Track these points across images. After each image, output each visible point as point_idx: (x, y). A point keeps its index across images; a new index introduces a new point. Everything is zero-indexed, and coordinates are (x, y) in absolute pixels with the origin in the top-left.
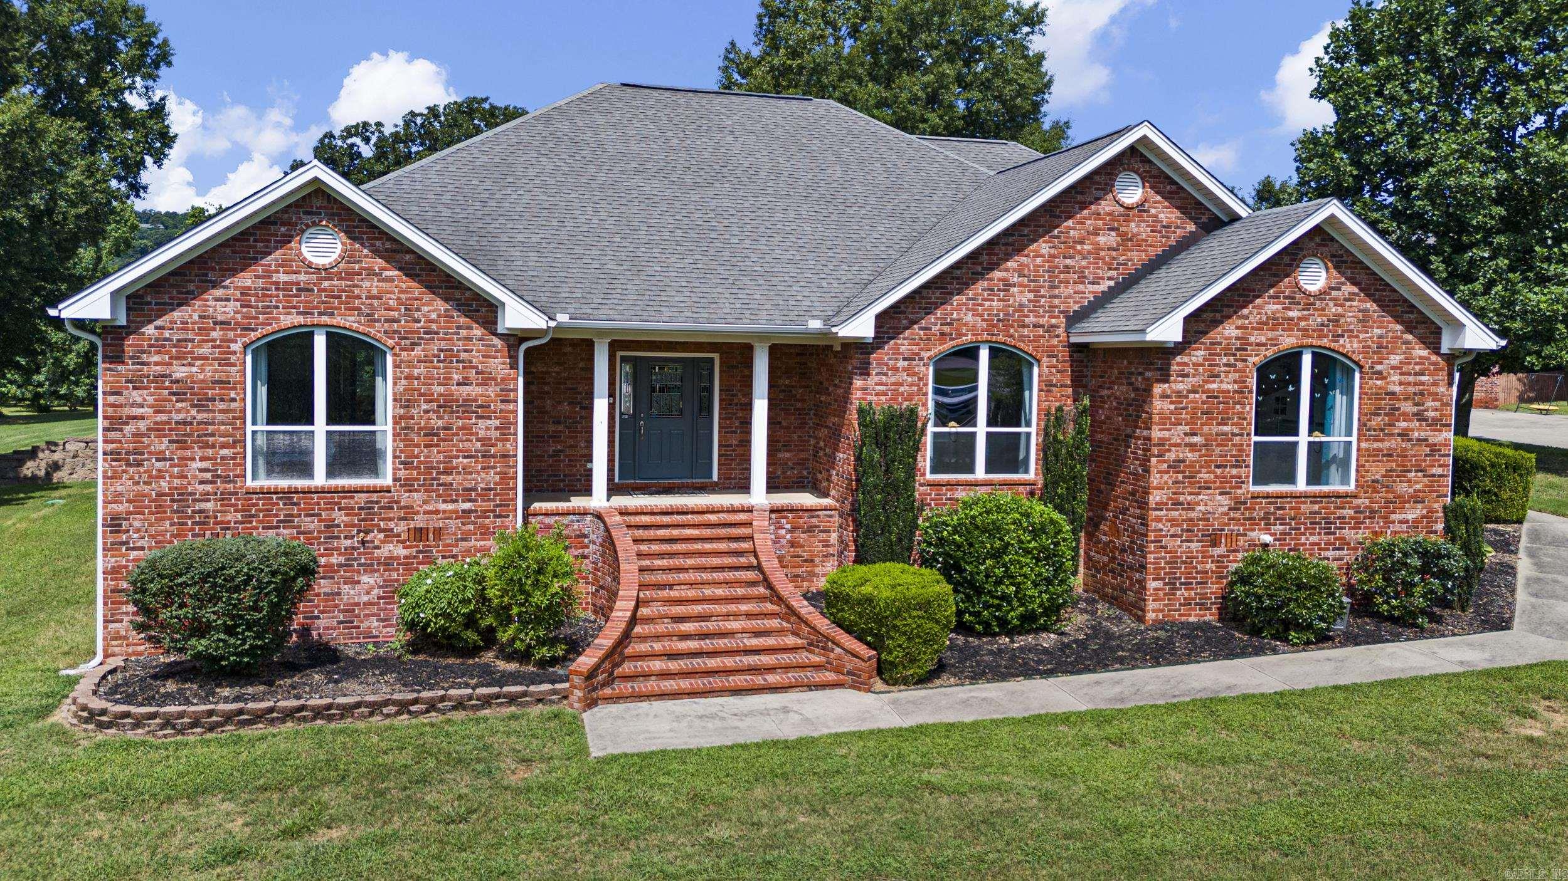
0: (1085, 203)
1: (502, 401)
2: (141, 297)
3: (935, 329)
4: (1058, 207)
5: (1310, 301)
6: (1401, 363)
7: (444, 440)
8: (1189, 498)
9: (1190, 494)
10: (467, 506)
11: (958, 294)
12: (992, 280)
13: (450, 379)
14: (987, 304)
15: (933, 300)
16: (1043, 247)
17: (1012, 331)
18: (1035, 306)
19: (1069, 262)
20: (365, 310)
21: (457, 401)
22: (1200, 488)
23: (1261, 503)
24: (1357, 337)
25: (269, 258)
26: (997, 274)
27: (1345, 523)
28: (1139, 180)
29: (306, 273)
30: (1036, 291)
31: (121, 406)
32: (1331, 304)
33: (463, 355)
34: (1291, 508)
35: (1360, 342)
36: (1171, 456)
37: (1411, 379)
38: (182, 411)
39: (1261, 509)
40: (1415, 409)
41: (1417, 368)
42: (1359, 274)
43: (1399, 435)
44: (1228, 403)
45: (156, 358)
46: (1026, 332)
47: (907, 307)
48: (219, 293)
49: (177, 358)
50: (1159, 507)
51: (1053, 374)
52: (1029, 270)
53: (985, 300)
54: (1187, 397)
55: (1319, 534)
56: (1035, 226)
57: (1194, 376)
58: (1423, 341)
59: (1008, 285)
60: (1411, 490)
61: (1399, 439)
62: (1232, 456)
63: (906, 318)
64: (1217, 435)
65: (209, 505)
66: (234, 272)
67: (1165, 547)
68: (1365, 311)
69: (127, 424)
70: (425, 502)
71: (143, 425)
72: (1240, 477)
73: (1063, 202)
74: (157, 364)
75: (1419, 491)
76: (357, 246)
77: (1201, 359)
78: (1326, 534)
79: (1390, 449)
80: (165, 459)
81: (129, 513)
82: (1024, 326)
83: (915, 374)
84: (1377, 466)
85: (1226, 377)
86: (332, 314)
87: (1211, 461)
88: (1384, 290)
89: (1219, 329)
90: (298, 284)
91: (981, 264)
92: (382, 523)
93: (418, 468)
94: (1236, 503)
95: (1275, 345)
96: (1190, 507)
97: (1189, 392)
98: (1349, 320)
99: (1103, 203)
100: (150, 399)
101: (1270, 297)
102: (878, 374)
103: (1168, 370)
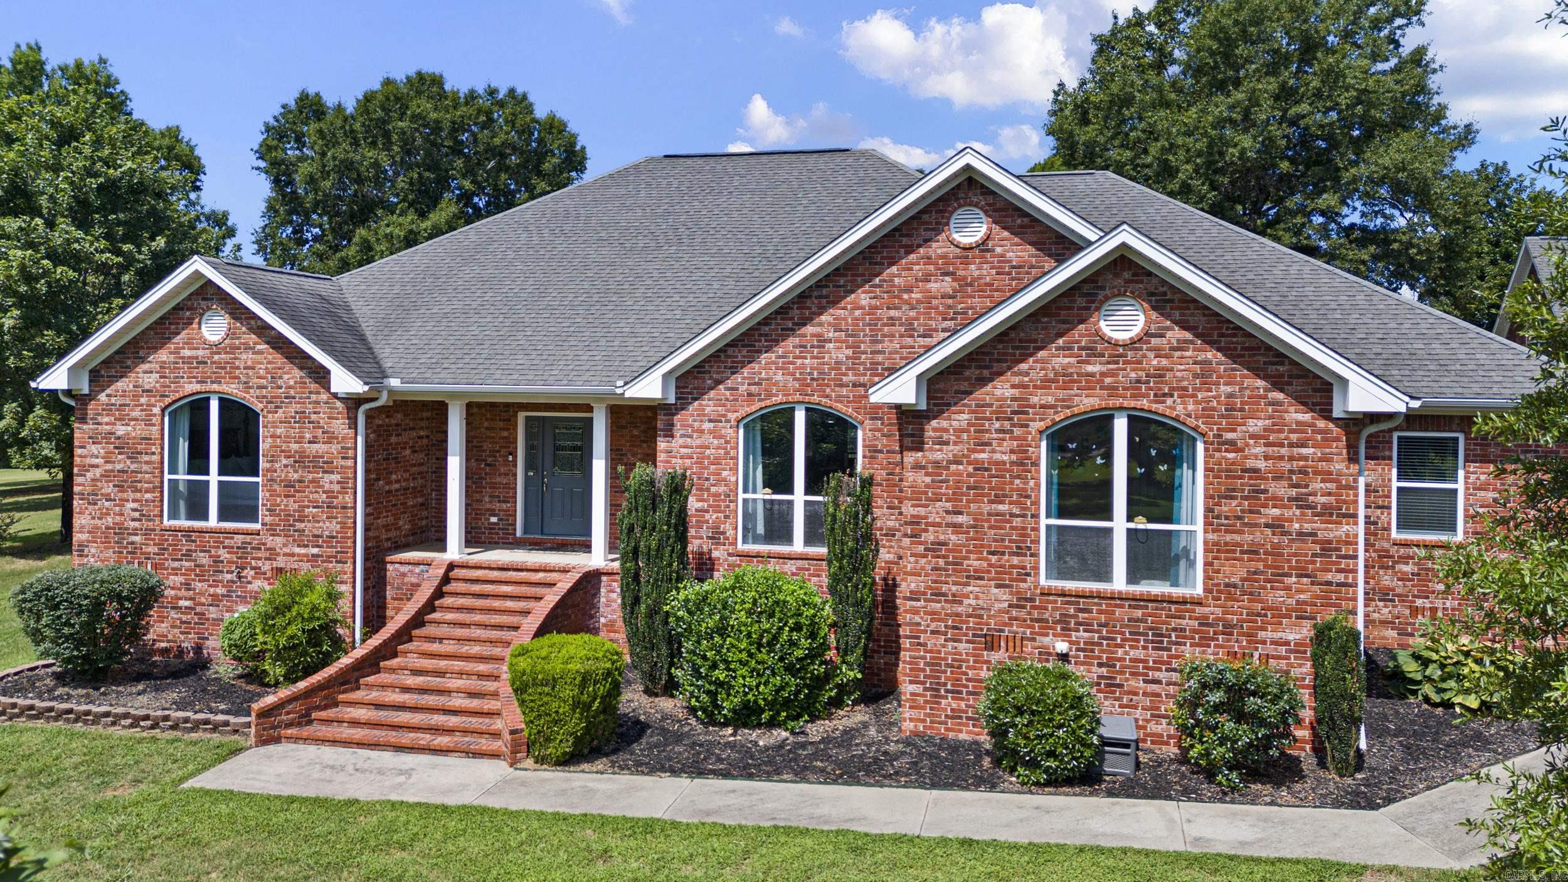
0: (911, 246)
1: (343, 458)
2: (98, 371)
3: (743, 388)
4: (879, 253)
5: (1117, 351)
6: (1265, 430)
7: (299, 491)
8: (954, 588)
9: (955, 583)
10: (315, 551)
11: (766, 352)
12: (804, 336)
13: (303, 437)
14: (799, 361)
15: (739, 358)
16: (863, 297)
17: (828, 390)
18: (853, 364)
19: (892, 313)
20: (243, 379)
21: (308, 457)
22: (968, 577)
23: (1056, 602)
24: (1194, 396)
25: (179, 337)
26: (809, 329)
27: (1185, 637)
28: (982, 215)
29: (204, 349)
30: (855, 347)
31: (85, 457)
32: (1151, 355)
33: (314, 417)
34: (1100, 612)
35: (1197, 403)
36: (930, 537)
37: (1284, 451)
38: (121, 463)
39: (1054, 609)
40: (1294, 492)
41: (1294, 437)
42: (1193, 315)
43: (1267, 526)
44: (1004, 477)
45: (106, 419)
46: (844, 391)
47: (711, 367)
48: (146, 366)
49: (119, 420)
50: (914, 596)
51: (878, 439)
52: (847, 324)
53: (796, 357)
54: (947, 468)
55: (1145, 648)
56: (853, 275)
57: (955, 443)
58: (1303, 402)
59: (822, 341)
60: (1292, 602)
61: (1269, 531)
62: (1011, 541)
63: (711, 378)
64: (989, 514)
65: (137, 539)
66: (156, 349)
67: (925, 645)
68: (1207, 362)
69: (88, 471)
70: (285, 545)
71: (98, 472)
72: (1024, 568)
73: (884, 247)
74: (107, 424)
75: (1305, 603)
76: (238, 325)
77: (964, 424)
78: (1154, 649)
79: (1253, 543)
80: (111, 500)
81: (89, 541)
82: (841, 386)
83: (721, 437)
84: (1234, 566)
85: (1000, 445)
86: (220, 382)
87: (982, 546)
88: (1234, 335)
89: (989, 388)
90: (197, 358)
91: (792, 319)
92: (253, 562)
93: (279, 515)
94: (1019, 599)
95: (1069, 407)
96: (957, 600)
97: (950, 462)
98: (1179, 374)
99: (934, 245)
100: (102, 451)
101: (1058, 349)
102: (682, 436)
103: (922, 436)
